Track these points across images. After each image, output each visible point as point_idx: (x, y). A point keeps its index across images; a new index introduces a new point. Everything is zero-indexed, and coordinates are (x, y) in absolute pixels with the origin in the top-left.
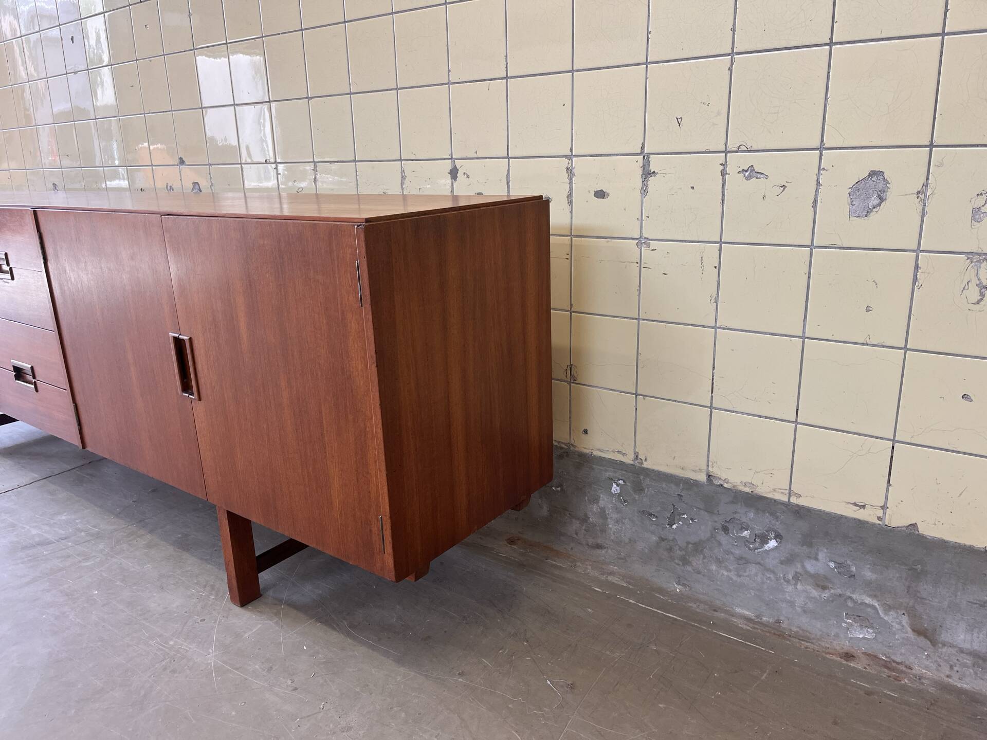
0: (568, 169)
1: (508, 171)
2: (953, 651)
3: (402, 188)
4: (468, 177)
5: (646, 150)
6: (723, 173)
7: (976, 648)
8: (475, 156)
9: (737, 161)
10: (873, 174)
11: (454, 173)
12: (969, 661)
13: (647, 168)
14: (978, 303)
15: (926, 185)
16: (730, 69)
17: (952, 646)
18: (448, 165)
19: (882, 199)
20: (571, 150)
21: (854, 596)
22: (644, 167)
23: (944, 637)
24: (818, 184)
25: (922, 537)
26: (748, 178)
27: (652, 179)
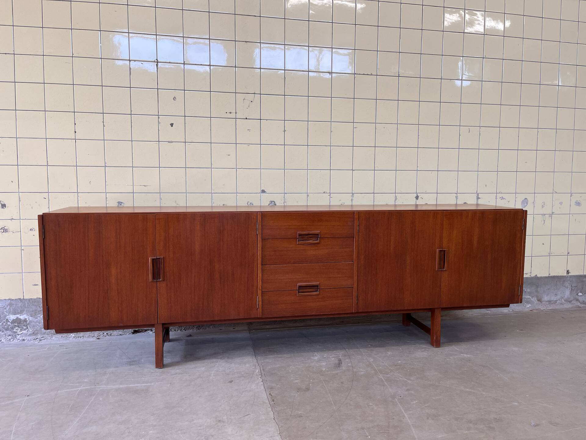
0: (456, 197)
1: (437, 197)
2: (545, 302)
3: (395, 202)
4: (422, 199)
5: (478, 192)
6: (496, 198)
7: (549, 300)
8: (426, 192)
9: (499, 195)
10: (526, 199)
11: (417, 198)
12: (548, 303)
13: (478, 197)
14: (544, 224)
15: (534, 201)
16: (497, 175)
17: (544, 301)
18: (415, 195)
19: (527, 204)
20: (457, 191)
21: (526, 297)
22: (477, 197)
23: (543, 300)
24: (515, 201)
25: (538, 277)
26: (501, 199)
27: (479, 200)
